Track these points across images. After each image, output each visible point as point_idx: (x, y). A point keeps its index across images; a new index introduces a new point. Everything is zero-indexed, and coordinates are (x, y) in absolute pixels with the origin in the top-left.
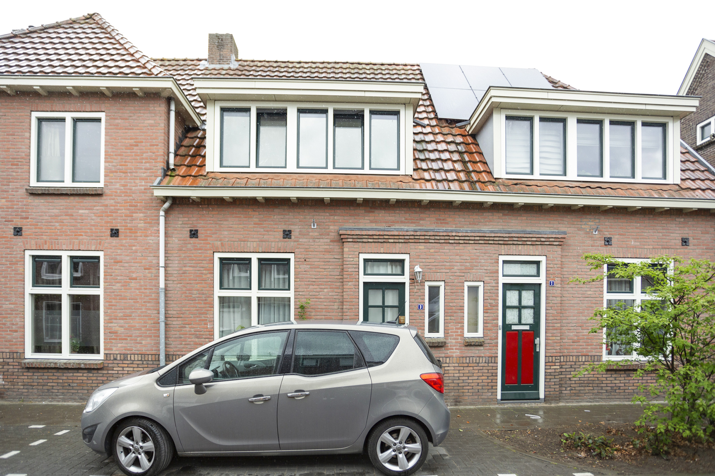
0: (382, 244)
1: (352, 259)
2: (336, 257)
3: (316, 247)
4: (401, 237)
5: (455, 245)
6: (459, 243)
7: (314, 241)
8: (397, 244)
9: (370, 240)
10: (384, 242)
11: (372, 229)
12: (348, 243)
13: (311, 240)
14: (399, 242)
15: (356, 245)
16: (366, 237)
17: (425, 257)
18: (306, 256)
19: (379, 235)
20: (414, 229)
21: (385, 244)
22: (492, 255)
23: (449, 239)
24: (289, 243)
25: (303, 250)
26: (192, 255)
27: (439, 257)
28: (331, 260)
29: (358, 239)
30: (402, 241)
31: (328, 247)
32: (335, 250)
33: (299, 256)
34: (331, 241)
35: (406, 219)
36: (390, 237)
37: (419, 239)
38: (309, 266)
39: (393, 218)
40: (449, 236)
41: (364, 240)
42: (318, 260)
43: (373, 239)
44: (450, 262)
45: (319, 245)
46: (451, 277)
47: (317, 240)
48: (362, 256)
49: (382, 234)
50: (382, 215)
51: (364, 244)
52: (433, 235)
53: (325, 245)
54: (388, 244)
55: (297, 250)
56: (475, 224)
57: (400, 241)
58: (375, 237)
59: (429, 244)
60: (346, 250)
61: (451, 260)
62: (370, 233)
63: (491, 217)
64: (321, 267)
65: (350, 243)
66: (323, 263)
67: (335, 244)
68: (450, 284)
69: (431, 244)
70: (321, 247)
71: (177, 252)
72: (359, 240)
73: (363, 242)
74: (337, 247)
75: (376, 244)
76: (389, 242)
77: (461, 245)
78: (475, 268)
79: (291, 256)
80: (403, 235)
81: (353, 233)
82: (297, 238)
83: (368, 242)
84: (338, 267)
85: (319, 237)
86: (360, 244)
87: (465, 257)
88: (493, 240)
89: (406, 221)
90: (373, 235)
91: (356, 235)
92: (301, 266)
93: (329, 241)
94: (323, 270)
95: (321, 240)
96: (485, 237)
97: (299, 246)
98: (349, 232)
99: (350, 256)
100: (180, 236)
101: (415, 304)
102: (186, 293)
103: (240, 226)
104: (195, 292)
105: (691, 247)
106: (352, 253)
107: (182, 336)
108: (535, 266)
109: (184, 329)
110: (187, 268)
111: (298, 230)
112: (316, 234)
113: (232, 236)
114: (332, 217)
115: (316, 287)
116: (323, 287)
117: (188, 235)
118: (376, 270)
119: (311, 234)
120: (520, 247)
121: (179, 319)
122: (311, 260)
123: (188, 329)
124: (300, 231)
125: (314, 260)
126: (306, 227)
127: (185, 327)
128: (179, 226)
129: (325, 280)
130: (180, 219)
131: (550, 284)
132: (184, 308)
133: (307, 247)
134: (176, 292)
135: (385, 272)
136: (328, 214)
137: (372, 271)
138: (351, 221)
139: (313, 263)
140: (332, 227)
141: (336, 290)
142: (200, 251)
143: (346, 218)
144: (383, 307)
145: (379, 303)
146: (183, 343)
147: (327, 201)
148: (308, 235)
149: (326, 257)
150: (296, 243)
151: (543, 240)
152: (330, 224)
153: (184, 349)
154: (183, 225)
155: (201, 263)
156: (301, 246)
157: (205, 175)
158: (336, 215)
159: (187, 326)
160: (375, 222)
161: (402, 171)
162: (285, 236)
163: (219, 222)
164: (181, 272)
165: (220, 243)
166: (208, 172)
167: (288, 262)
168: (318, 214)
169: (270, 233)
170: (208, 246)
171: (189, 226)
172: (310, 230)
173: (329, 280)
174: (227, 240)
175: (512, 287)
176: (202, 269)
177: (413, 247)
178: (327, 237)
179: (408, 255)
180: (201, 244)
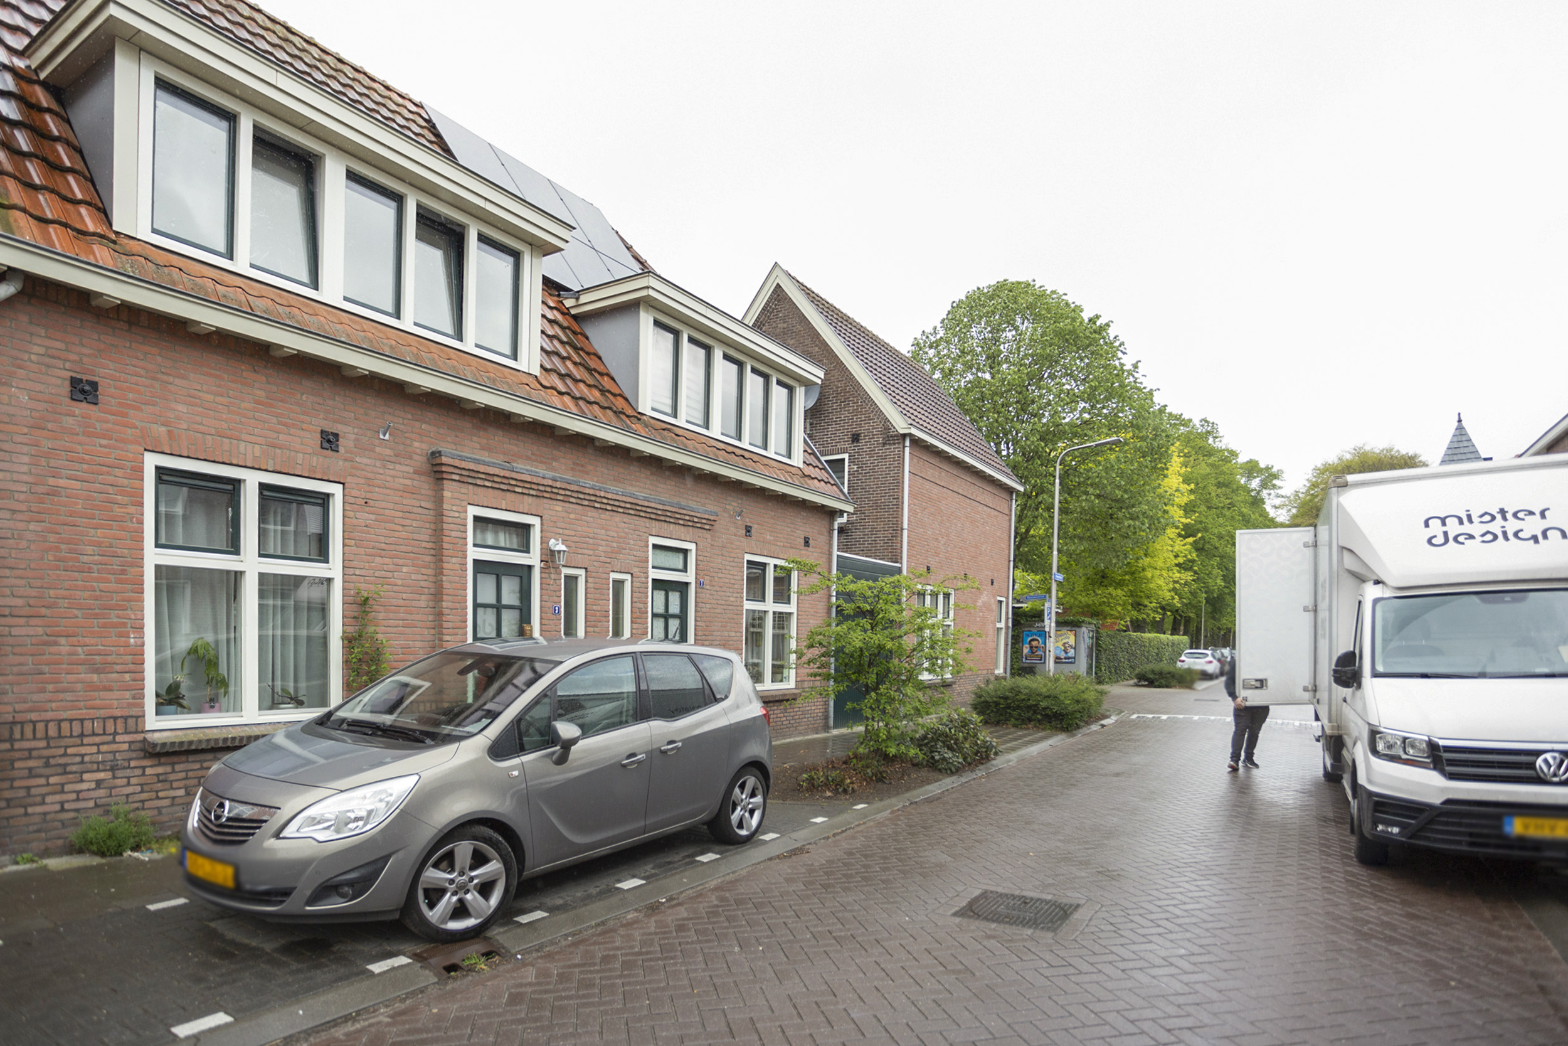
0: (503, 493)
1: (457, 515)
2: (423, 504)
3: (389, 479)
4: (533, 486)
5: (600, 511)
6: (606, 510)
7: (384, 467)
8: (526, 497)
9: (487, 484)
10: (508, 490)
11: (494, 465)
12: (450, 482)
13: (378, 464)
14: (529, 495)
15: (464, 489)
16: (483, 476)
17: (564, 525)
18: (369, 495)
19: (504, 477)
20: (554, 477)
21: (508, 494)
22: (641, 534)
23: (595, 501)
24: (335, 462)
25: (362, 481)
26: (80, 448)
27: (580, 529)
28: (415, 510)
29: (470, 478)
30: (534, 493)
31: (408, 482)
32: (423, 492)
33: (355, 493)
34: (415, 472)
35: (533, 454)
36: (519, 484)
37: (558, 494)
38: (373, 517)
39: (516, 449)
40: (596, 496)
41: (479, 482)
42: (391, 506)
43: (493, 481)
44: (594, 538)
45: (393, 477)
46: (595, 563)
47: (391, 466)
48: (473, 511)
49: (507, 475)
50: (498, 438)
51: (476, 488)
52: (577, 492)
53: (404, 478)
54: (513, 495)
55: (349, 479)
56: (620, 482)
57: (532, 492)
58: (496, 479)
59: (567, 505)
60: (447, 494)
61: (596, 536)
62: (491, 470)
63: (638, 474)
64: (397, 520)
65: (454, 483)
66: (400, 514)
67: (423, 478)
68: (594, 574)
69: (571, 505)
70: (396, 479)
71: (26, 430)
72: (470, 480)
73: (476, 485)
74: (426, 486)
75: (496, 492)
76: (515, 492)
77: (607, 513)
78: (623, 551)
79: (336, 490)
80: (538, 484)
81: (463, 465)
82: (351, 453)
83: (484, 486)
84: (428, 525)
85: (393, 459)
86: (471, 487)
87: (612, 534)
88: (645, 512)
89: (534, 457)
90: (494, 475)
91: (469, 470)
92: (358, 515)
93: (411, 470)
94: (401, 528)
95: (398, 467)
96: (638, 505)
97: (354, 471)
98: (457, 463)
99: (454, 508)
100: (39, 387)
101: (549, 604)
102: (58, 549)
103: (220, 399)
104: (89, 549)
105: (810, 549)
106: (458, 503)
107: (46, 669)
108: (681, 556)
109: (54, 649)
110: (62, 482)
111: (353, 437)
112: (388, 452)
113: (198, 419)
114: (417, 424)
115: (387, 560)
116: (400, 561)
117: (66, 388)
118: (490, 539)
119: (378, 449)
120: (672, 526)
121: (33, 621)
122: (377, 504)
123: (65, 649)
124: (357, 440)
125: (384, 504)
126: (369, 433)
127: (56, 644)
128: (33, 357)
129: (403, 548)
130: (38, 341)
131: (699, 584)
132: (52, 592)
133: (371, 475)
134: (24, 544)
135: (502, 544)
136: (410, 416)
137: (484, 539)
138: (449, 439)
139: (382, 511)
140: (416, 444)
141: (424, 571)
142: (104, 442)
143: (441, 431)
144: (498, 608)
145: (492, 600)
146: (50, 687)
147: (416, 391)
148: (373, 451)
149: (405, 501)
150: (348, 464)
151: (696, 520)
152: (413, 436)
153: (54, 705)
154: (47, 360)
155: (108, 473)
156: (358, 473)
157: (114, 240)
158: (425, 423)
159: (63, 641)
160: (489, 449)
161: (522, 365)
162: (326, 445)
163: (160, 376)
164: (42, 489)
165: (163, 429)
166: (117, 233)
167: (324, 500)
168: (390, 410)
169: (292, 431)
170: (129, 431)
171: (68, 365)
172: (377, 442)
173: (410, 549)
174: (185, 426)
175: (658, 584)
176: (111, 490)
177: (547, 506)
178: (408, 462)
179: (539, 518)
180: (108, 422)
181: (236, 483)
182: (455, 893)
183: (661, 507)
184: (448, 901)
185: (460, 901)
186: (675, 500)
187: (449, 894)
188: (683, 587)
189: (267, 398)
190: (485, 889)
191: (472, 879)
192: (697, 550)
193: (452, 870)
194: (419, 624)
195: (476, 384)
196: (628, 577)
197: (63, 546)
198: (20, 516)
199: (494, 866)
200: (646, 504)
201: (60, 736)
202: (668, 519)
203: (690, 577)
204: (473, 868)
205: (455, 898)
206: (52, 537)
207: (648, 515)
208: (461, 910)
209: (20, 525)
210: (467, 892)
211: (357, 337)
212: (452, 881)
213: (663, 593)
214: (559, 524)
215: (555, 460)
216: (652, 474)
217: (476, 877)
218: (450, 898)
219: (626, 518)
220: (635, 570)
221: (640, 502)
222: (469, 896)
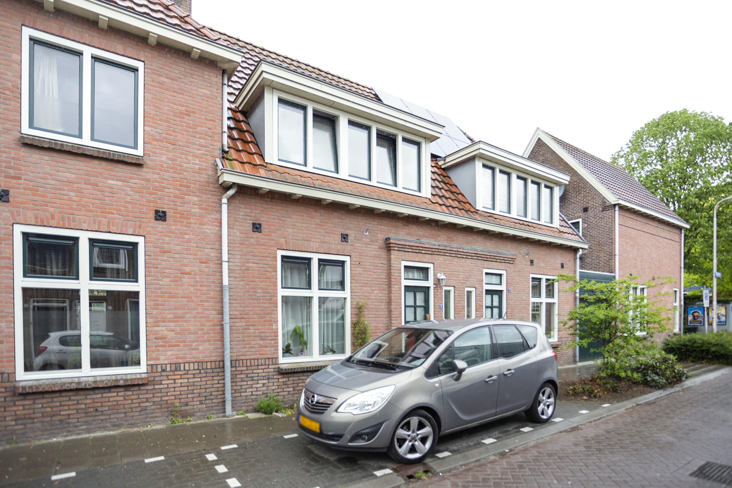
0: (417, 254)
1: (397, 266)
2: (384, 262)
3: (368, 252)
4: (430, 250)
5: (460, 258)
7: (366, 247)
8: (426, 255)
9: (410, 250)
10: (419, 252)
11: (413, 241)
12: (394, 251)
13: (364, 246)
14: (428, 254)
15: (400, 254)
16: (408, 247)
17: (444, 267)
18: (361, 260)
19: (417, 247)
20: (437, 244)
21: (419, 254)
23: (458, 254)
24: (346, 247)
25: (358, 254)
26: (256, 250)
27: (451, 268)
28: (378, 264)
31: (376, 253)
32: (382, 256)
33: (354, 259)
34: (379, 248)
35: (429, 234)
37: (441, 252)
38: (362, 269)
39: (421, 233)
40: (458, 251)
41: (406, 250)
42: (370, 264)
43: (412, 249)
44: (457, 272)
46: (458, 284)
47: (369, 246)
48: (404, 263)
50: (414, 229)
51: (405, 253)
52: (450, 250)
53: (374, 251)
55: (352, 254)
57: (429, 252)
58: (414, 248)
59: (445, 257)
60: (392, 256)
62: (411, 244)
64: (371, 270)
65: (396, 251)
66: (373, 267)
67: (382, 250)
68: (458, 289)
70: (371, 252)
71: (238, 245)
72: (402, 249)
74: (384, 254)
75: (414, 254)
77: (463, 259)
79: (347, 259)
80: (432, 248)
82: (353, 242)
83: (408, 251)
84: (385, 271)
85: (370, 243)
86: (403, 252)
87: (466, 269)
88: (481, 257)
89: (429, 236)
90: (412, 246)
92: (356, 269)
93: (377, 247)
94: (373, 274)
95: (372, 246)
97: (354, 250)
99: (395, 263)
100: (242, 228)
101: (437, 304)
102: (249, 291)
103: (303, 225)
104: (259, 291)
105: (564, 269)
106: (397, 260)
107: (246, 339)
108: (499, 277)
109: (248, 331)
110: (250, 265)
111: (354, 235)
112: (368, 240)
113: (296, 234)
114: (379, 226)
115: (368, 288)
116: (374, 288)
117: (251, 228)
118: (410, 276)
119: (364, 239)
120: (494, 263)
121: (242, 320)
122: (364, 264)
123: (252, 331)
124: (355, 236)
125: (367, 264)
126: (360, 233)
127: (249, 329)
128: (241, 217)
129: (375, 282)
130: (242, 210)
131: (508, 291)
132: (248, 308)
133: (361, 251)
134: (239, 290)
135: (416, 278)
136: (376, 223)
137: (408, 276)
138: (393, 232)
139: (366, 267)
140: (379, 235)
141: (383, 292)
142: (264, 247)
143: (390, 228)
144: (415, 307)
145: (412, 304)
146: (247, 346)
147: (379, 212)
148: (361, 240)
149: (375, 262)
150: (352, 247)
151: (506, 259)
152: (378, 232)
153: (249, 353)
154: (245, 217)
155: (265, 260)
156: (356, 250)
157: (265, 166)
158: (383, 225)
159: (251, 328)
160: (410, 234)
161: (423, 194)
162: (343, 240)
163: (282, 218)
164: (243, 268)
165: (284, 240)
166: (267, 163)
167: (342, 264)
168: (369, 222)
169: (330, 235)
170: (272, 242)
171: (252, 218)
172: (363, 236)
173: (378, 282)
174: (291, 238)
175: (488, 292)
176: (266, 266)
177: (436, 258)
178: (376, 244)
179: (432, 265)
180: (264, 239)
181: (309, 259)
182: (410, 441)
183: (489, 254)
184: (407, 445)
185: (413, 445)
186: (496, 250)
187: (407, 442)
188: (499, 293)
189: (321, 222)
190: (424, 440)
191: (418, 435)
192: (507, 273)
193: (409, 430)
194: (381, 316)
195: (404, 205)
196: (474, 289)
197: (251, 290)
198: (237, 279)
199: (427, 430)
200: (482, 253)
201: (251, 366)
202: (492, 260)
203: (503, 287)
204: (419, 429)
205: (410, 444)
206: (247, 287)
207: (483, 259)
208: (413, 450)
209: (237, 283)
210: (416, 441)
211: (355, 191)
212: (409, 436)
213: (490, 296)
214: (442, 266)
215: (438, 236)
216: (484, 238)
217: (420, 434)
218: (408, 444)
219: (472, 261)
220: (477, 286)
221: (479, 253)
222: (416, 443)
